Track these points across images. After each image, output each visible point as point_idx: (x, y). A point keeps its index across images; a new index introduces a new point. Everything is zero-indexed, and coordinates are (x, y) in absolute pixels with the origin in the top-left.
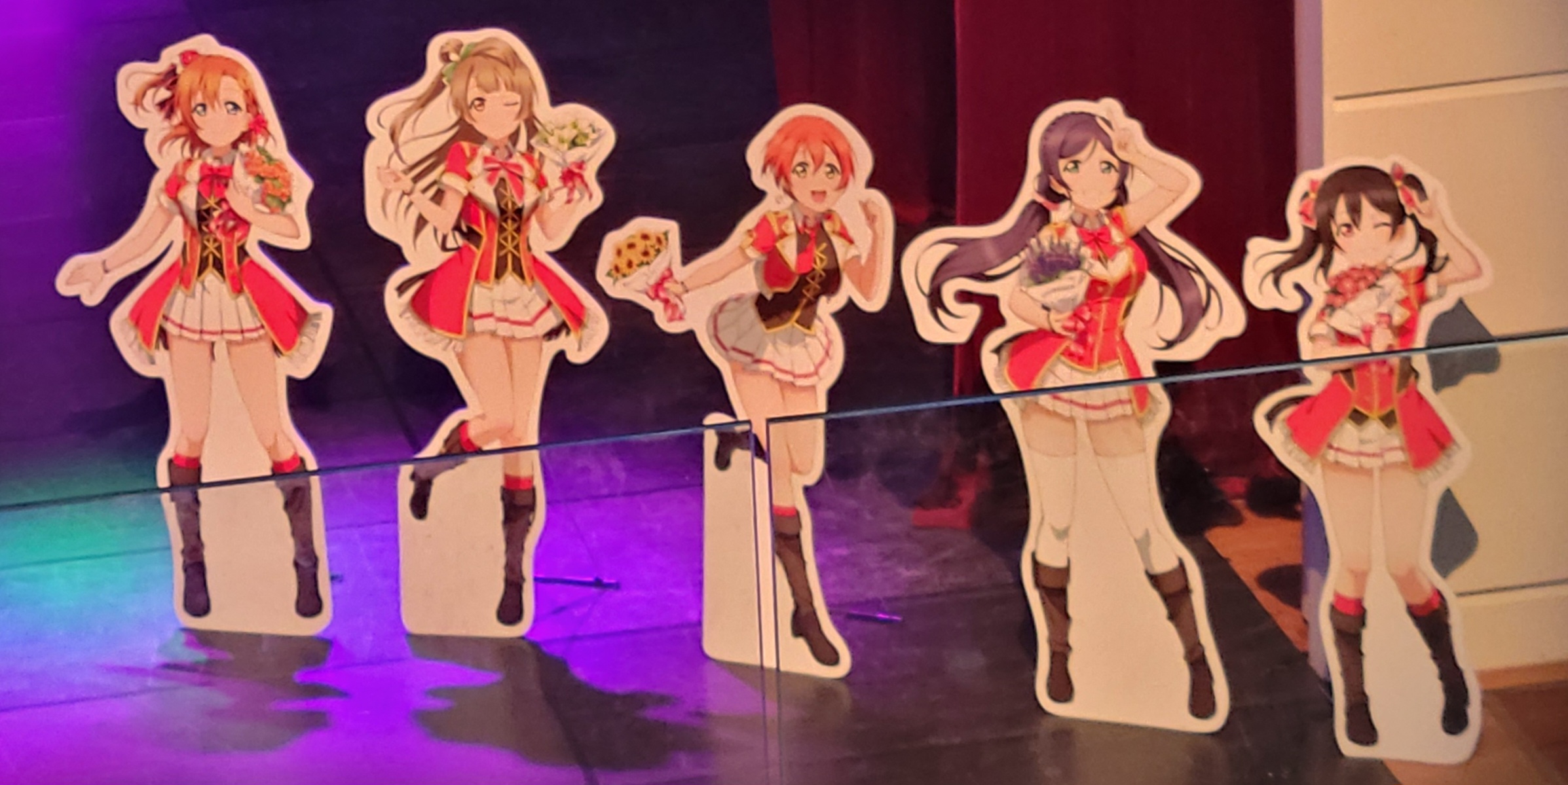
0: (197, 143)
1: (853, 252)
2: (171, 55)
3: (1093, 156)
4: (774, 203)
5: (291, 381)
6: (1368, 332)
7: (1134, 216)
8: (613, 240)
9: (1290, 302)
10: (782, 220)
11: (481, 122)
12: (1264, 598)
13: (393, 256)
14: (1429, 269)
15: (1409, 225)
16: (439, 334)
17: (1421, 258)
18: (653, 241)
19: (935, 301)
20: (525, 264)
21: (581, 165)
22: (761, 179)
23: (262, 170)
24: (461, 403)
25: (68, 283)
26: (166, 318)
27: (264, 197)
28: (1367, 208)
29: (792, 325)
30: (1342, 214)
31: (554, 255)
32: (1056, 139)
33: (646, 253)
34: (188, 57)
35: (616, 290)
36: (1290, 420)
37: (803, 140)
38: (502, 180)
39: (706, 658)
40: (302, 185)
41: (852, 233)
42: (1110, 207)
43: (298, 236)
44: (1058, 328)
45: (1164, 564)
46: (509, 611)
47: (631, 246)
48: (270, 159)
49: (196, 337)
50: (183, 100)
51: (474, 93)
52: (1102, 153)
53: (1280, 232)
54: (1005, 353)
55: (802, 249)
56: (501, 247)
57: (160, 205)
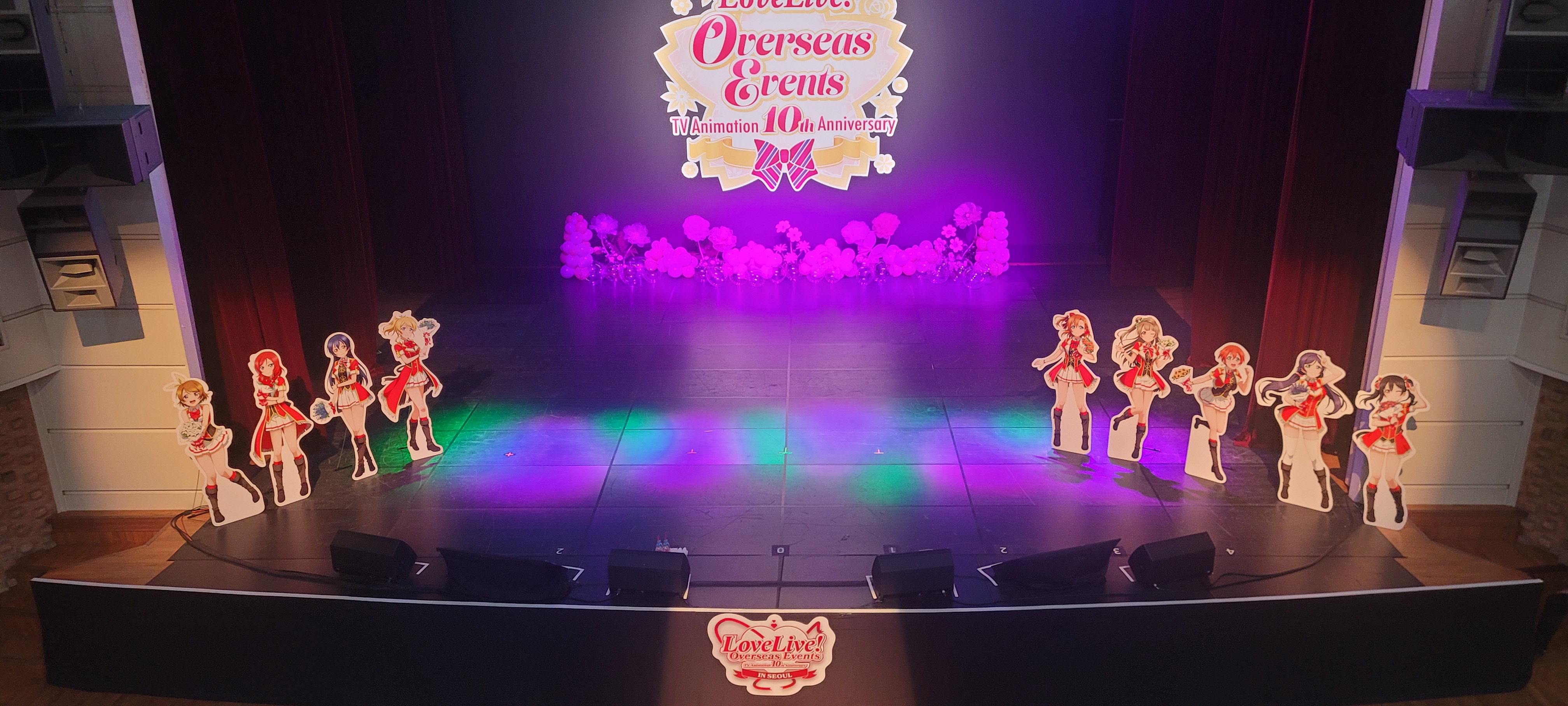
0: (1071, 335)
1: (1241, 380)
2: (1067, 313)
3: (1315, 364)
4: (1221, 365)
5: (1087, 394)
6: (1390, 418)
7: (1324, 380)
8: (1175, 370)
9: (1368, 408)
10: (1222, 370)
11: (1144, 337)
13: (1117, 367)
14: (1411, 404)
15: (1407, 392)
16: (1126, 387)
17: (1409, 401)
18: (1186, 371)
19: (1263, 395)
20: (1151, 373)
21: (1169, 351)
22: (1218, 359)
23: (1087, 343)
24: (1130, 405)
25: (1035, 364)
26: (1058, 375)
27: (1086, 349)
28: (1395, 386)
29: (1221, 396)
30: (1387, 387)
31: (1159, 372)
32: (1305, 358)
33: (1183, 374)
34: (1072, 314)
35: (1173, 382)
36: (1364, 438)
37: (1231, 351)
38: (1148, 352)
39: (1186, 473)
40: (1097, 348)
41: (1241, 375)
42: (1318, 377)
43: (1094, 359)
44: (1298, 406)
45: (1319, 469)
46: (1135, 455)
47: (1179, 372)
48: (1089, 341)
49: (1065, 381)
50: (1069, 324)
51: (1143, 330)
52: (1317, 364)
53: (1368, 389)
54: (1282, 410)
55: (1227, 378)
56: (1145, 368)
57: (1060, 349)
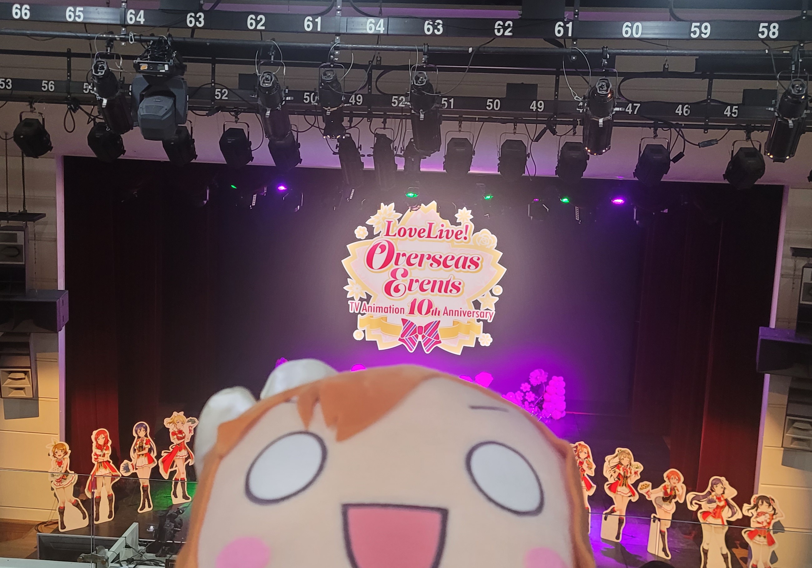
0: (579, 457)
1: (679, 493)
2: (577, 444)
4: (667, 483)
5: (588, 496)
6: (763, 522)
7: (725, 496)
8: (641, 484)
9: (750, 515)
10: (668, 486)
11: (623, 462)
12: (741, 561)
13: (606, 480)
14: (774, 514)
15: (771, 507)
16: (612, 493)
17: (773, 512)
18: (647, 485)
19: (691, 503)
20: (627, 485)
21: (637, 471)
22: (666, 479)
23: (589, 463)
24: (614, 504)
27: (588, 467)
28: (764, 502)
29: (668, 502)
30: (760, 502)
31: (632, 484)
32: (714, 482)
33: (646, 487)
34: (580, 444)
35: (640, 492)
36: (748, 534)
37: (673, 474)
38: (625, 471)
39: (648, 552)
40: (594, 467)
41: (679, 490)
42: (722, 494)
43: (592, 474)
44: (711, 511)
45: (724, 553)
46: (617, 538)
47: (644, 485)
48: (590, 462)
50: (578, 450)
51: (622, 457)
52: (721, 485)
53: (750, 504)
54: (702, 514)
55: (671, 491)
56: (623, 482)
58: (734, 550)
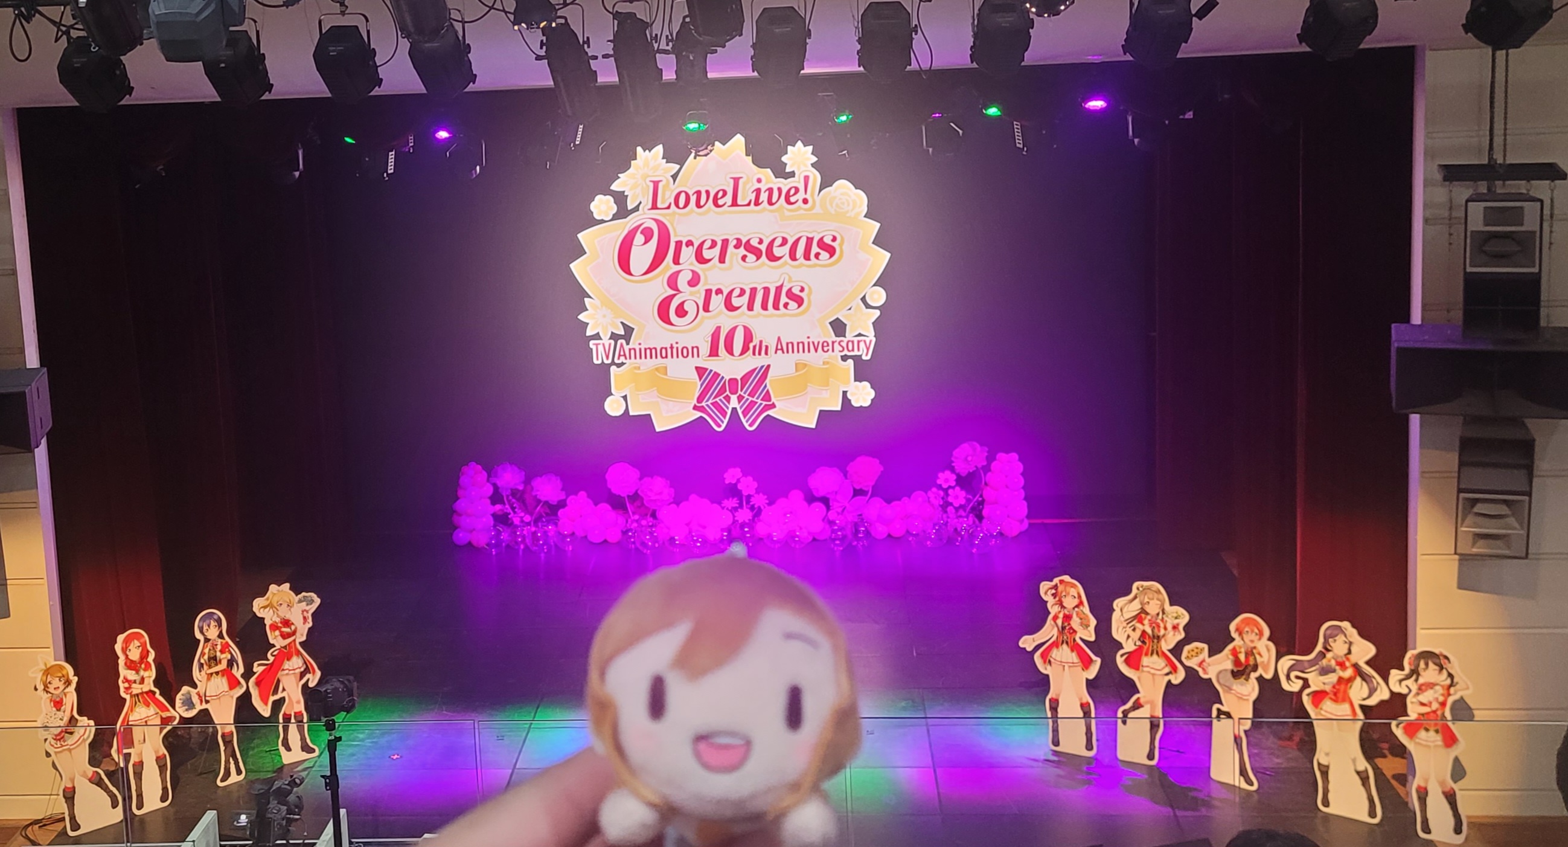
0: (1063, 607)
1: (1262, 660)
2: (1056, 580)
3: (1341, 638)
4: (1238, 642)
5: (1087, 680)
6: (1431, 703)
7: (1353, 658)
8: (1187, 648)
9: (1404, 691)
10: (1240, 647)
11: (1148, 608)
12: (1394, 783)
13: (1119, 646)
14: (1451, 685)
15: (1444, 671)
16: (1133, 671)
17: (1449, 681)
18: (1199, 650)
19: (1288, 677)
20: (1160, 653)
21: (1178, 625)
22: (1234, 635)
23: (1082, 616)
24: (1138, 692)
25: (1023, 643)
26: (1051, 657)
27: (1081, 624)
28: (1431, 664)
29: (1242, 680)
30: (1422, 665)
31: (1170, 651)
32: (1329, 632)
33: (1197, 653)
34: (1061, 582)
35: (1188, 663)
36: (1404, 729)
37: (1248, 624)
38: (1154, 627)
39: (1211, 779)
40: (1093, 622)
41: (1262, 653)
42: (1346, 655)
43: (1091, 636)
44: (1328, 691)
45: (1361, 768)
46: (1150, 757)
47: (1193, 650)
48: (1084, 613)
49: (1059, 663)
50: (1059, 594)
51: (1146, 600)
52: (1343, 638)
53: (1402, 668)
54: (1311, 696)
55: (1246, 658)
56: (1153, 647)
57: (1051, 624)
58: (1379, 762)
